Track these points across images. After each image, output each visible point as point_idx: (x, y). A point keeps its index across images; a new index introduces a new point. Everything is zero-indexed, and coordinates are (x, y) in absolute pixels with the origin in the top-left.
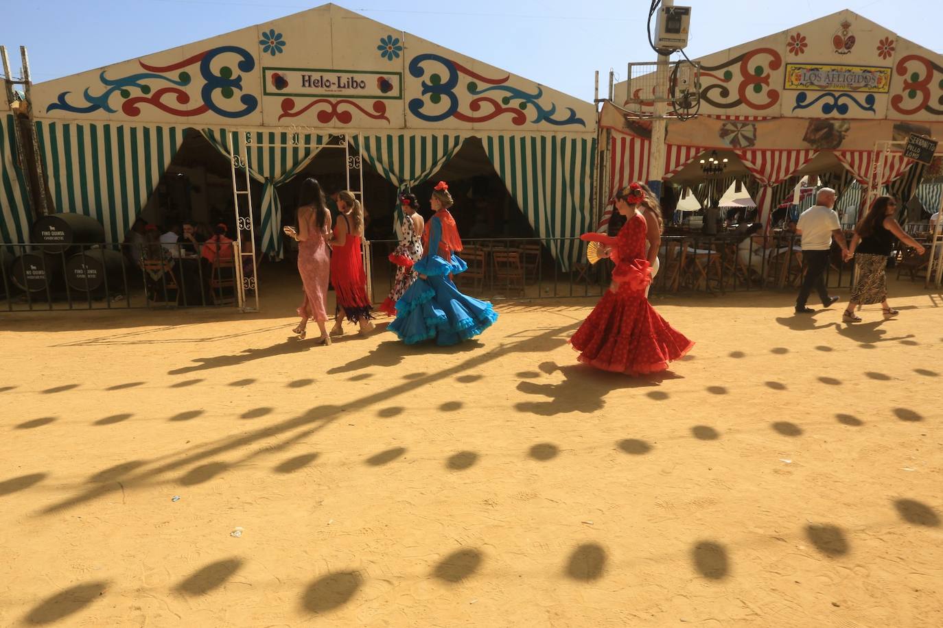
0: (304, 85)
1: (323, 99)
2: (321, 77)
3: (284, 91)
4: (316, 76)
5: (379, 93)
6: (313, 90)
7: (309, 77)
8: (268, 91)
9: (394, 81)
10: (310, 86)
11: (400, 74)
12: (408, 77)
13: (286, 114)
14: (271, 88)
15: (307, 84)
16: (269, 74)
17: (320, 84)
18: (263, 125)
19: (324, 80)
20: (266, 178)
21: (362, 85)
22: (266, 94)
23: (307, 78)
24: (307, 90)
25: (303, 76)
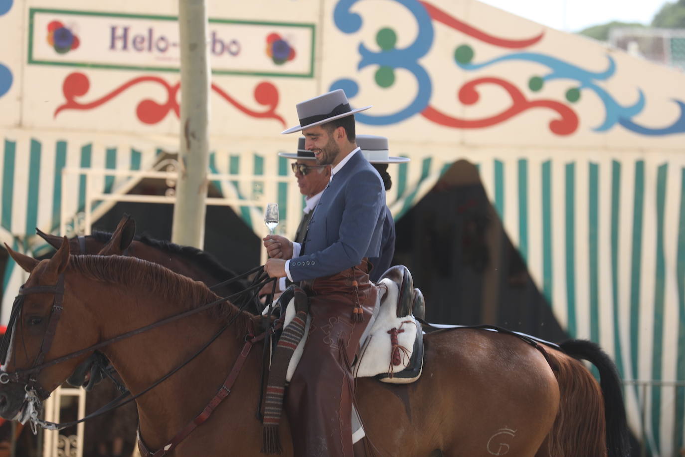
0: (113, 46)
1: (149, 76)
2: (151, 32)
3: (72, 56)
4: (138, 28)
5: (268, 65)
6: (132, 57)
7: (126, 30)
8: (37, 56)
9: (299, 40)
10: (125, 47)
11: (312, 27)
12: (331, 33)
13: (71, 105)
14: (44, 49)
15: (119, 44)
16: (42, 22)
17: (146, 44)
18: (20, 125)
19: (156, 36)
20: (17, 238)
21: (234, 48)
22: (31, 61)
23: (119, 32)
24: (119, 57)
25: (113, 29)
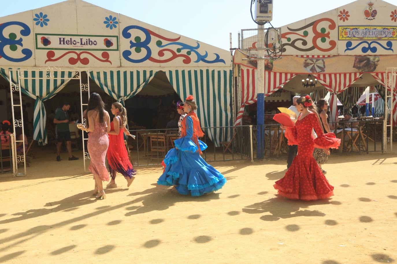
0: (60, 43)
1: (72, 51)
2: (71, 39)
3: (49, 46)
4: (67, 38)
5: (105, 47)
6: (66, 46)
7: (64, 39)
8: (38, 47)
9: (114, 40)
10: (64, 44)
11: (117, 37)
12: (122, 38)
13: (50, 60)
14: (40, 45)
15: (62, 43)
16: (39, 37)
17: (70, 43)
18: (35, 66)
19: (73, 40)
20: (37, 97)
21: (95, 43)
22: (37, 48)
23: (62, 39)
24: (62, 46)
25: (60, 39)
